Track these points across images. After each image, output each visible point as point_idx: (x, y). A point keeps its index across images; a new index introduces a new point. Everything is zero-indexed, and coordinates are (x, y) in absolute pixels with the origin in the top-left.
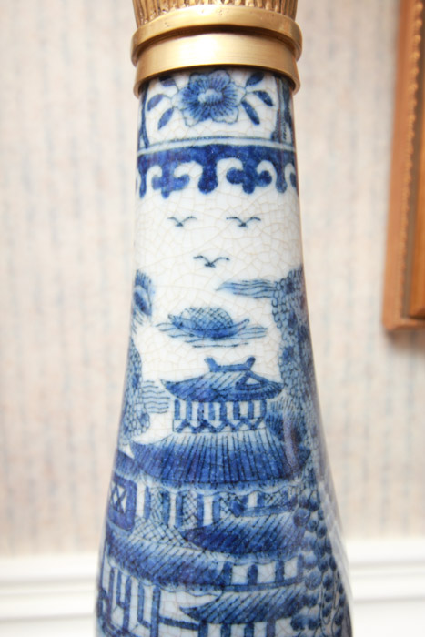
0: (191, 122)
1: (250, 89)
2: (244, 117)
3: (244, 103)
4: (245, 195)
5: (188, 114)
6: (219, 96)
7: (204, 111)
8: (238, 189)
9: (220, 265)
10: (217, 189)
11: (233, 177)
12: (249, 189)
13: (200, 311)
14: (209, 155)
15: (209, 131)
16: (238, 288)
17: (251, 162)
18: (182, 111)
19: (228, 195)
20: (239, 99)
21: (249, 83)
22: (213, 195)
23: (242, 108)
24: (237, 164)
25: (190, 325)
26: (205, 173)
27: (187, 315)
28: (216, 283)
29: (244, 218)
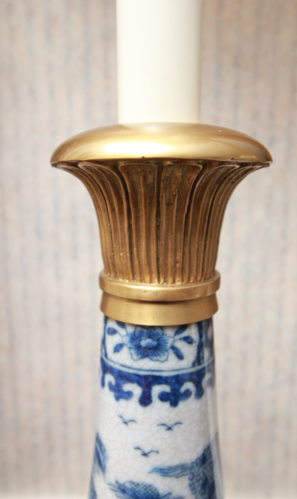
0: (135, 357)
1: (177, 337)
2: (172, 357)
3: (173, 348)
4: (171, 409)
5: (133, 351)
6: (155, 343)
7: (145, 352)
8: (166, 405)
9: (152, 456)
10: (152, 405)
11: (163, 397)
12: (174, 404)
13: (137, 485)
14: (146, 382)
15: (147, 365)
16: (164, 472)
17: (177, 386)
18: (130, 348)
19: (160, 409)
20: (169, 345)
21: (177, 333)
22: (148, 408)
23: (171, 351)
24: (166, 388)
25: (130, 493)
26: (144, 393)
27: (128, 485)
28: (148, 468)
29: (170, 423)
